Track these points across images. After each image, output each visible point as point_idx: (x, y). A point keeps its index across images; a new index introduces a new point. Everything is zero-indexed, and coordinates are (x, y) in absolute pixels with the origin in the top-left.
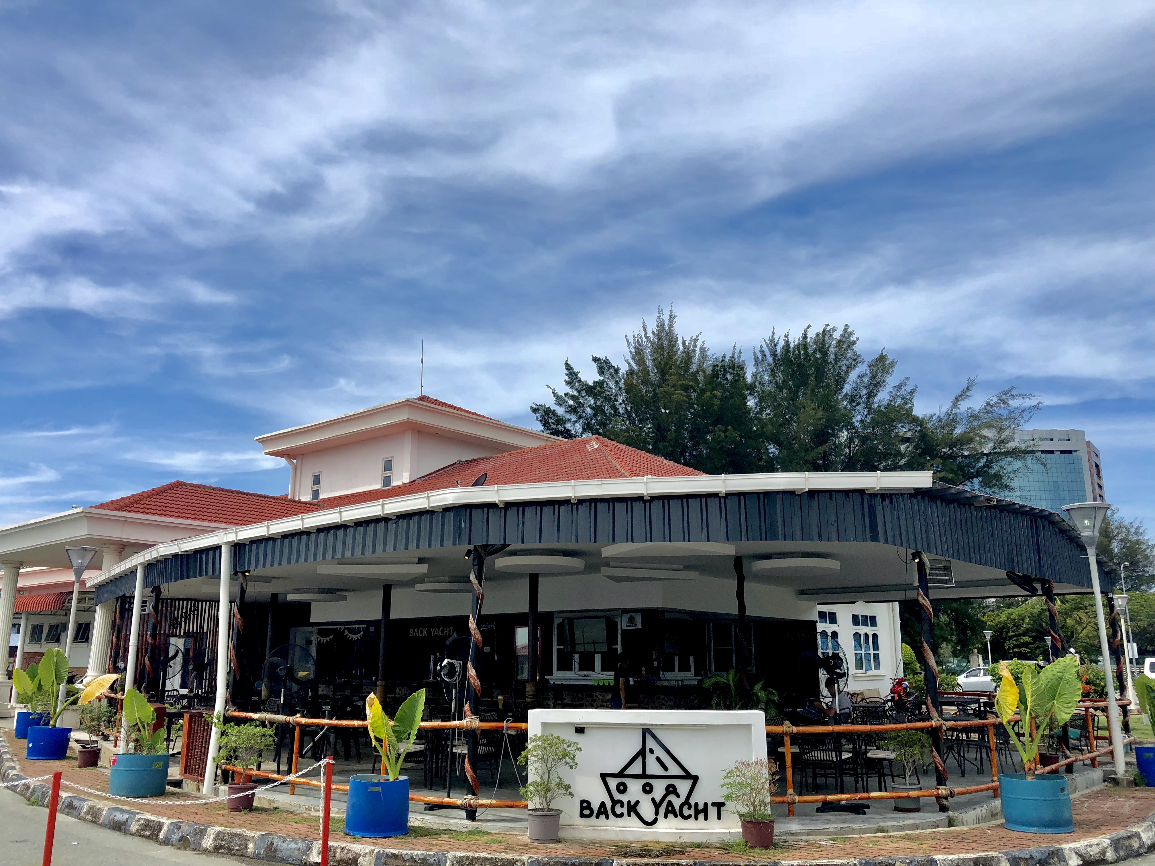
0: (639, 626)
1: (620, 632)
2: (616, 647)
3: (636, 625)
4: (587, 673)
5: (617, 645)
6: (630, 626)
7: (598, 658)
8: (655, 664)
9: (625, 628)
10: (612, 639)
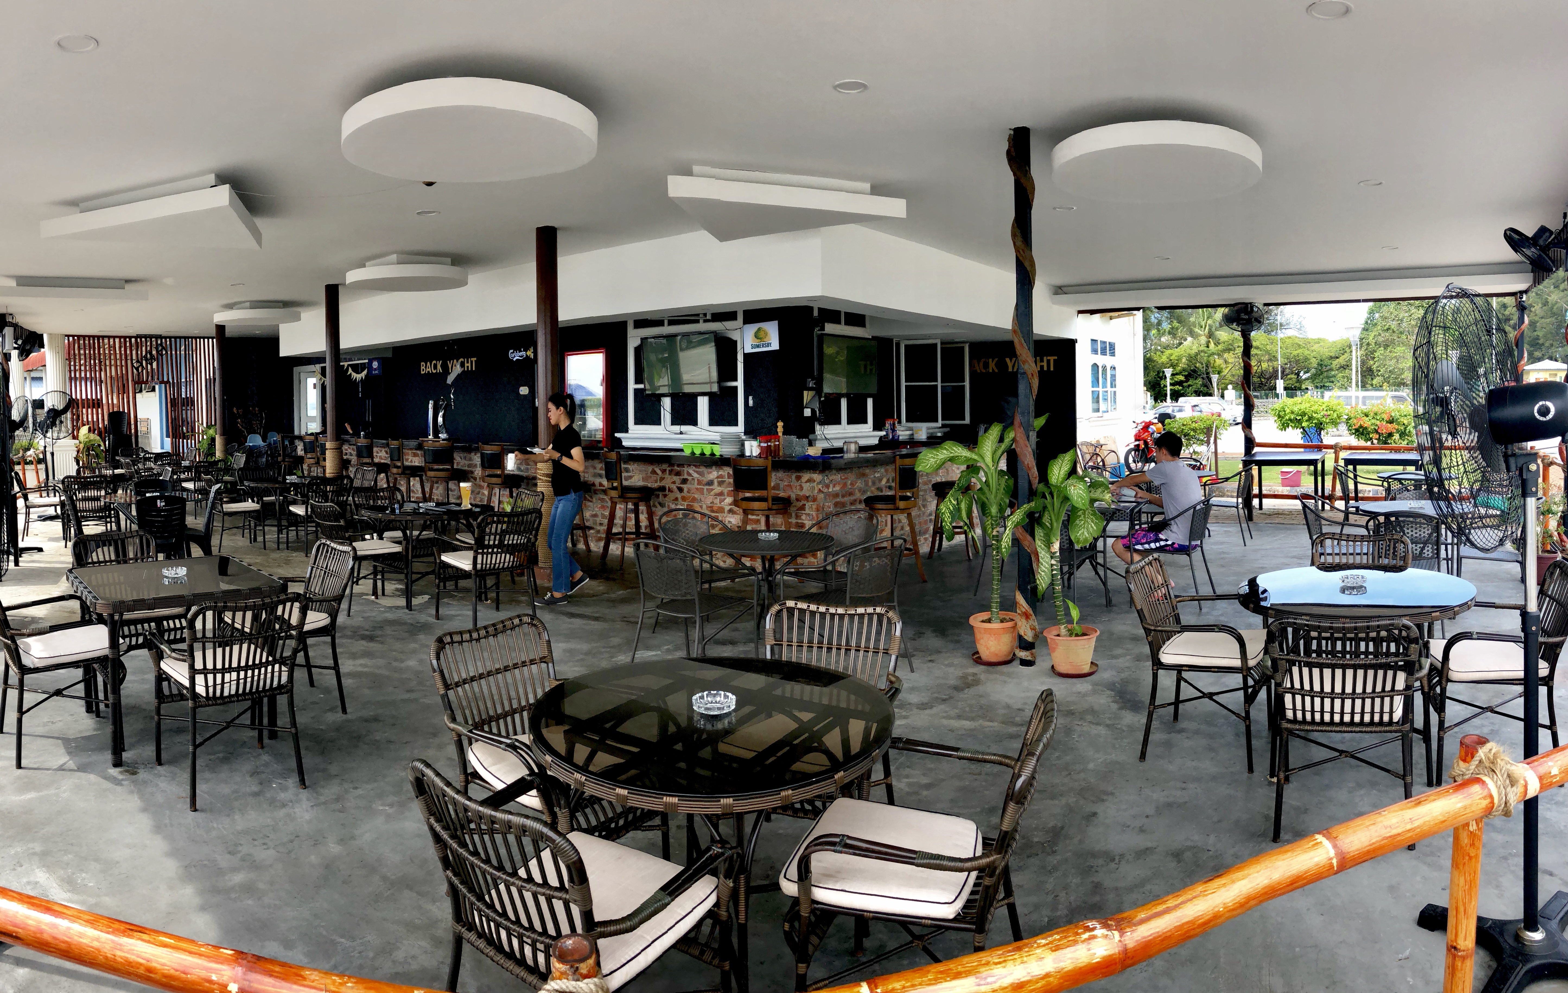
0: (775, 346)
1: (740, 358)
2: (733, 384)
3: (769, 345)
4: (684, 428)
5: (736, 380)
6: (758, 346)
7: (703, 404)
8: (807, 412)
9: (749, 350)
10: (726, 370)
